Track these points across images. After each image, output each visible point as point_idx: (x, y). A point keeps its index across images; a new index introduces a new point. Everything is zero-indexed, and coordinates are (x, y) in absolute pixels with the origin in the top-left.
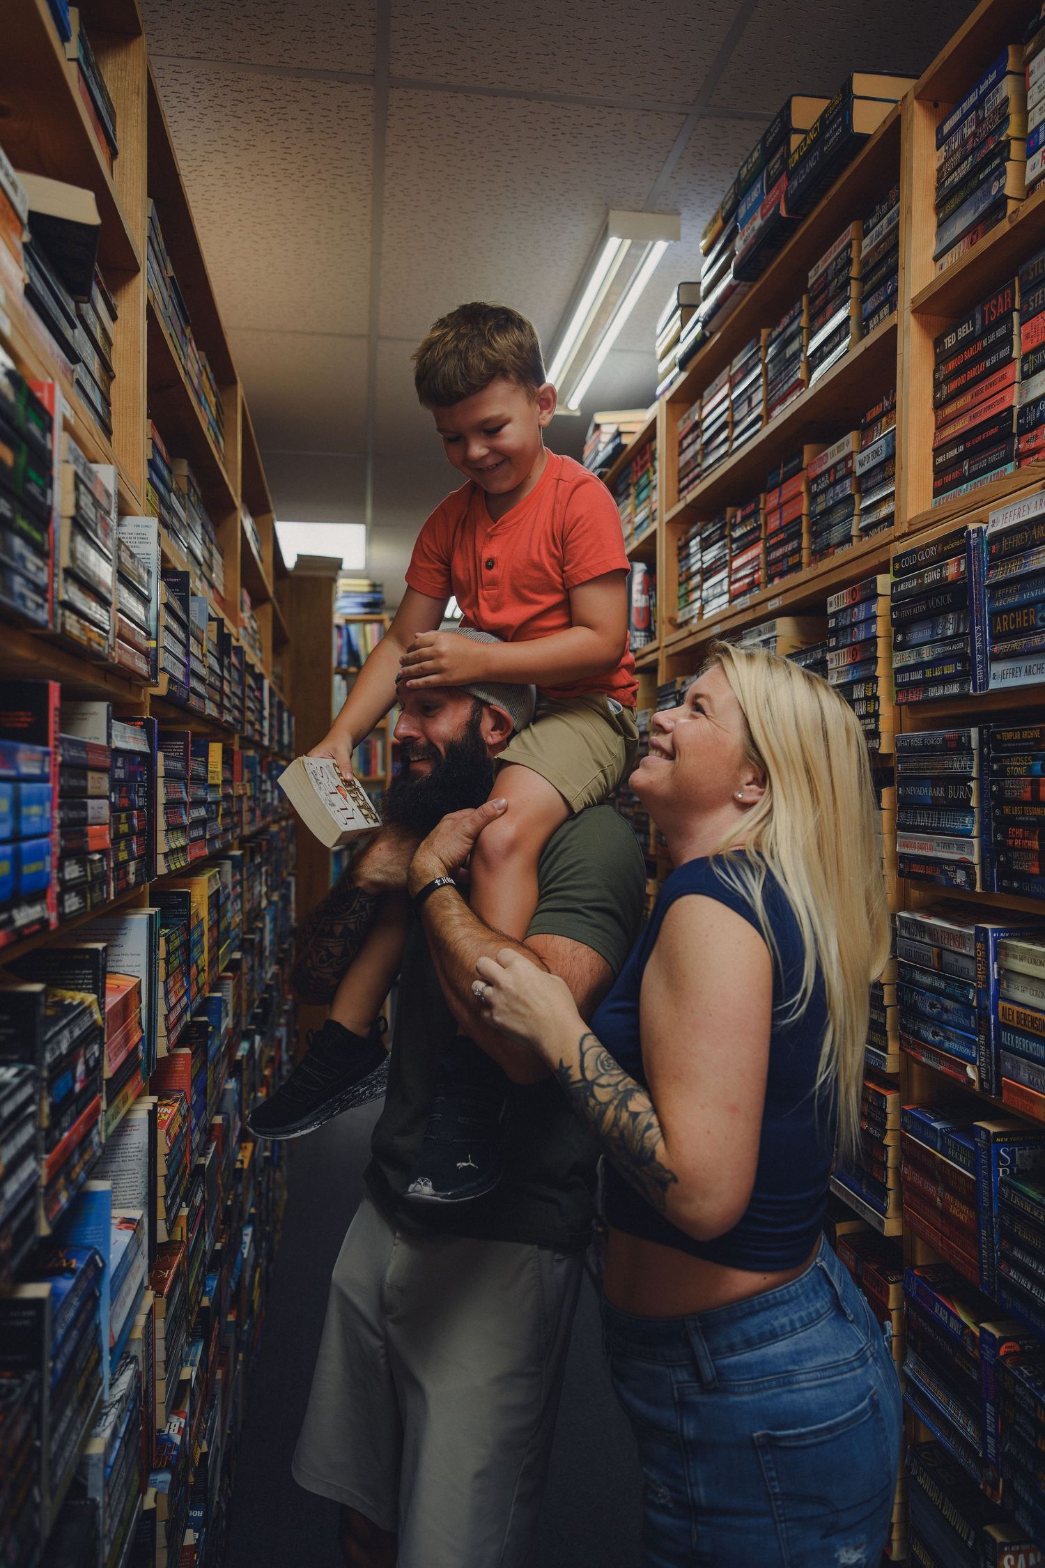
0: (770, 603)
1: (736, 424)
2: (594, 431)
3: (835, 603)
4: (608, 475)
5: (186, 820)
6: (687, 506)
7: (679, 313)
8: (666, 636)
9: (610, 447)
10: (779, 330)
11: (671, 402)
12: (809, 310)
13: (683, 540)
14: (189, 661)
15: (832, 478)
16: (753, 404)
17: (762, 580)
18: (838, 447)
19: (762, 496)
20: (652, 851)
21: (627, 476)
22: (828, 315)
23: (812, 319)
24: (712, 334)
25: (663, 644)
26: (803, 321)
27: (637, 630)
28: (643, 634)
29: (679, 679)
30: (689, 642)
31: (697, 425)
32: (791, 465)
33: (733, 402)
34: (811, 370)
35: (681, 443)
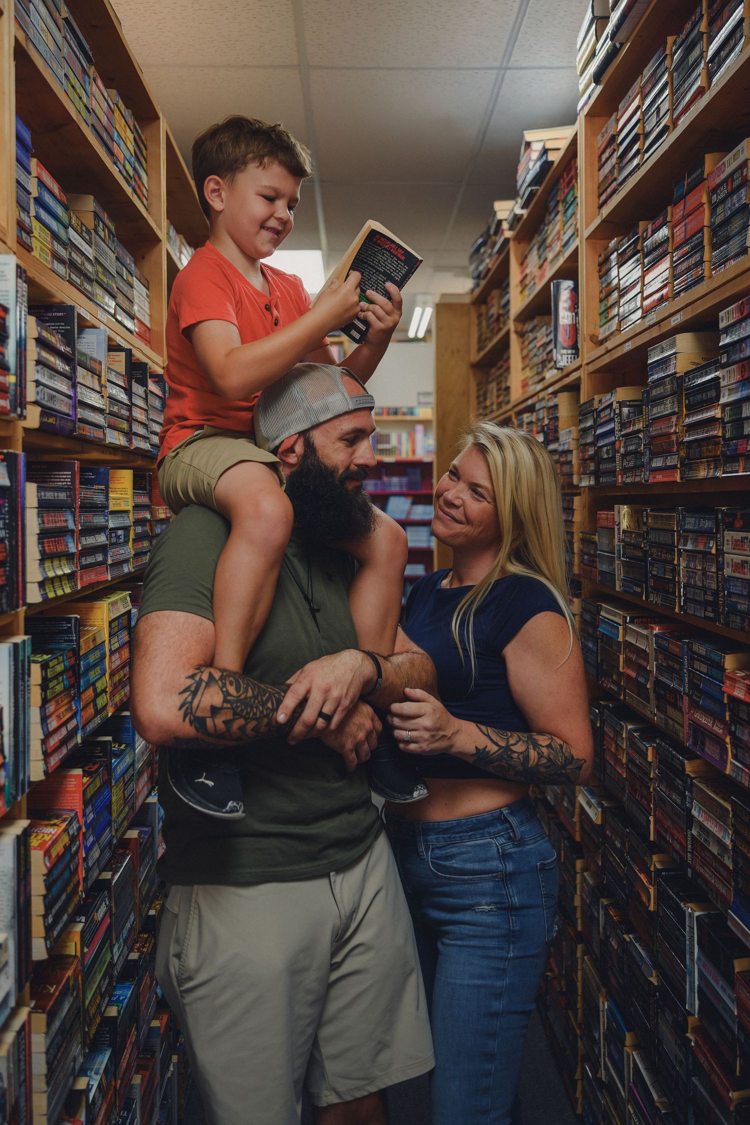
0: (673, 319)
1: (647, 136)
2: (526, 150)
3: (726, 318)
4: (539, 192)
5: (72, 548)
6: (603, 221)
7: (594, 27)
8: (588, 352)
9: (539, 164)
10: (682, 36)
11: (590, 115)
12: (709, 15)
13: (603, 256)
14: (75, 392)
15: (729, 187)
16: (661, 115)
17: (670, 295)
18: (734, 155)
19: (669, 209)
20: (576, 570)
21: (556, 193)
22: (725, 19)
23: (710, 23)
24: (622, 45)
25: (585, 362)
26: (703, 26)
27: (564, 348)
28: (570, 351)
29: (597, 397)
30: (606, 359)
31: (613, 138)
32: (694, 176)
33: (644, 114)
34: (710, 75)
35: (600, 157)
